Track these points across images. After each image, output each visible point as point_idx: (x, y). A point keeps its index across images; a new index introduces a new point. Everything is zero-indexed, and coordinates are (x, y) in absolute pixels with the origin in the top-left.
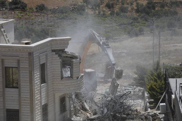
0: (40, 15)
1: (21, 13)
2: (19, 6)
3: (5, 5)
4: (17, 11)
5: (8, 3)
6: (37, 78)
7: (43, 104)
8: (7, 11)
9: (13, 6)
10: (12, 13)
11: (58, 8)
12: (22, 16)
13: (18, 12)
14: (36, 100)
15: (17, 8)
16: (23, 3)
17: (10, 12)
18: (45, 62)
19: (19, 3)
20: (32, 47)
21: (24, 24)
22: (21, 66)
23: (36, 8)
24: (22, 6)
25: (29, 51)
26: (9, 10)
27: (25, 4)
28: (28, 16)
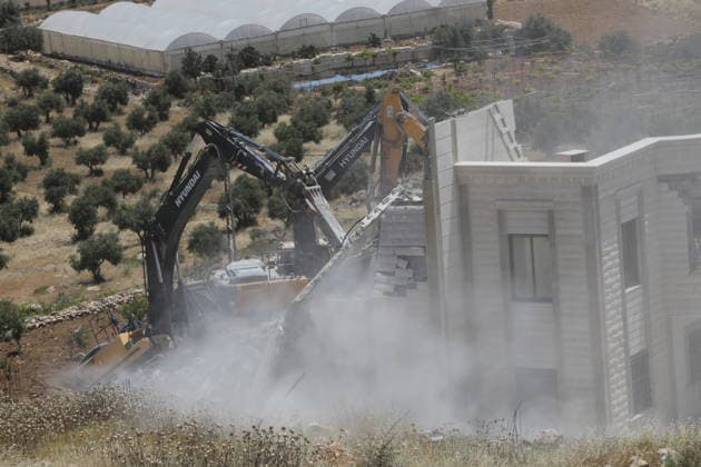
0: (612, 66)
1: (553, 63)
2: (545, 41)
3: (503, 41)
4: (542, 56)
5: (511, 33)
6: (611, 268)
7: (633, 352)
8: (507, 58)
9: (528, 43)
10: (523, 65)
11: (671, 41)
12: (557, 73)
13: (542, 60)
14: (609, 339)
15: (538, 48)
16: (559, 30)
17: (518, 61)
18: (636, 215)
19: (546, 30)
20: (594, 168)
21: (561, 99)
22: (559, 232)
23: (602, 47)
24: (555, 40)
25: (583, 181)
26: (516, 56)
27: (565, 33)
28: (576, 71)
